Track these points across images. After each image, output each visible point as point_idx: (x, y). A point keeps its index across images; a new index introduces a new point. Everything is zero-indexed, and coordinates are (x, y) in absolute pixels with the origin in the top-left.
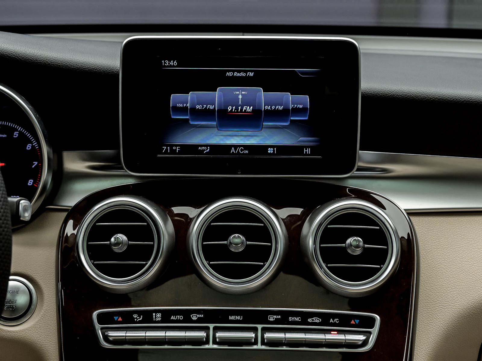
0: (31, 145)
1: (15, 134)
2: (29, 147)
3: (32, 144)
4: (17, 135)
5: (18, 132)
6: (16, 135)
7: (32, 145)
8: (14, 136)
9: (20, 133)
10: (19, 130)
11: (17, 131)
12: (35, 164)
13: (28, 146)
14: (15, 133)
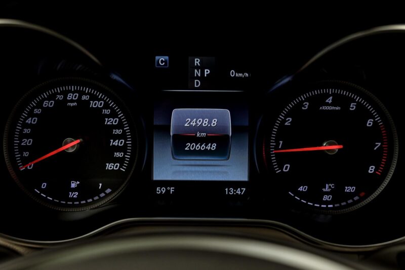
0: (372, 120)
1: (351, 106)
2: (370, 123)
3: (374, 118)
4: (355, 107)
5: (355, 104)
6: (353, 108)
7: (374, 120)
8: (351, 109)
9: (359, 105)
10: (357, 100)
11: (355, 102)
12: (378, 145)
13: (368, 122)
14: (352, 104)
